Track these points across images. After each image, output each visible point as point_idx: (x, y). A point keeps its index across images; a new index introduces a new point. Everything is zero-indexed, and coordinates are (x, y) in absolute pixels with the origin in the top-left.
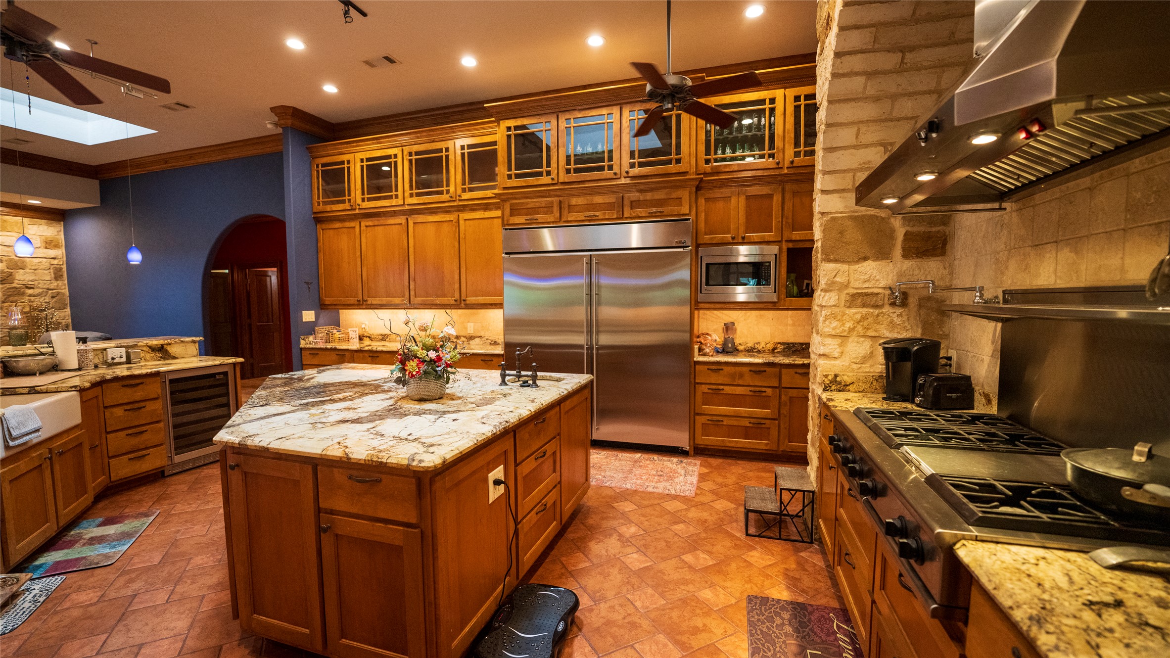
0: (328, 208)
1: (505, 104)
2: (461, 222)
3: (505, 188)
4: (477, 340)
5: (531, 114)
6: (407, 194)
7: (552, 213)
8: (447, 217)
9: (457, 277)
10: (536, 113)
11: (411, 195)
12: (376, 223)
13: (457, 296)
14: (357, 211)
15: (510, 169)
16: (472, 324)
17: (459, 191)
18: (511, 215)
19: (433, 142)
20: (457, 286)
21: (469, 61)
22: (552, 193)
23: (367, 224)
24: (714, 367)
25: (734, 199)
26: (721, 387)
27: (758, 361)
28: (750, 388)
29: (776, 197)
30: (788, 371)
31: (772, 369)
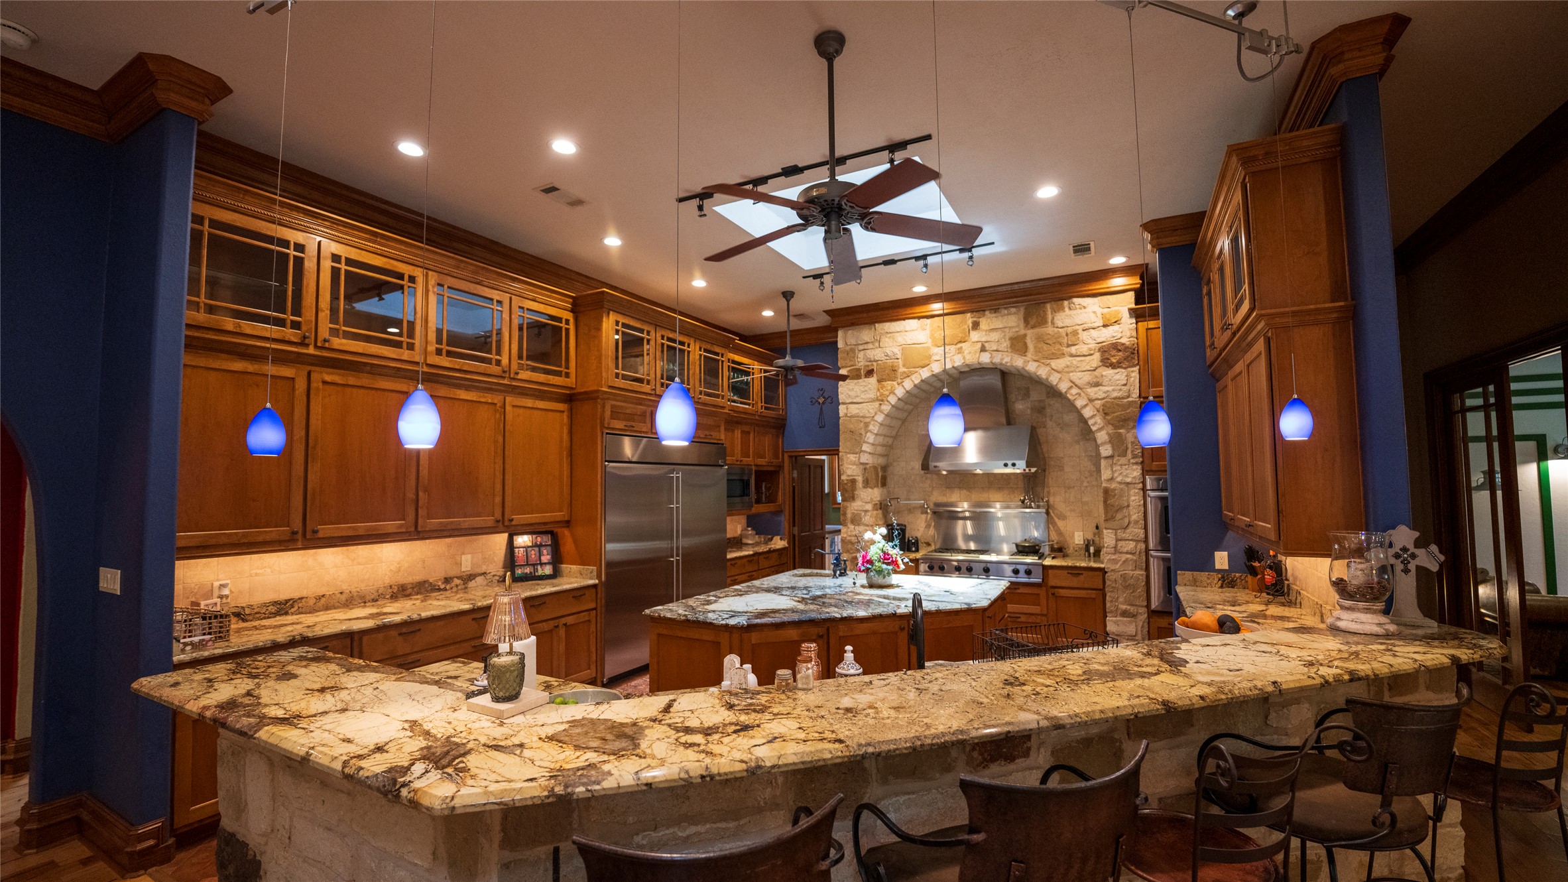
0: (229, 323)
1: (612, 294)
2: (508, 408)
3: (610, 387)
4: (479, 580)
5: (632, 315)
6: (432, 348)
7: (645, 422)
8: (488, 398)
9: (499, 487)
10: (638, 317)
11: (439, 352)
12: (352, 381)
13: (498, 515)
14: (311, 350)
15: (617, 368)
16: (469, 557)
17: (514, 366)
18: (612, 418)
19: (478, 283)
20: (498, 499)
21: (613, 241)
22: (647, 403)
23: (328, 378)
24: (733, 562)
25: (736, 431)
26: (736, 577)
27: (751, 553)
28: (747, 575)
29: (752, 435)
30: (761, 557)
31: (755, 558)
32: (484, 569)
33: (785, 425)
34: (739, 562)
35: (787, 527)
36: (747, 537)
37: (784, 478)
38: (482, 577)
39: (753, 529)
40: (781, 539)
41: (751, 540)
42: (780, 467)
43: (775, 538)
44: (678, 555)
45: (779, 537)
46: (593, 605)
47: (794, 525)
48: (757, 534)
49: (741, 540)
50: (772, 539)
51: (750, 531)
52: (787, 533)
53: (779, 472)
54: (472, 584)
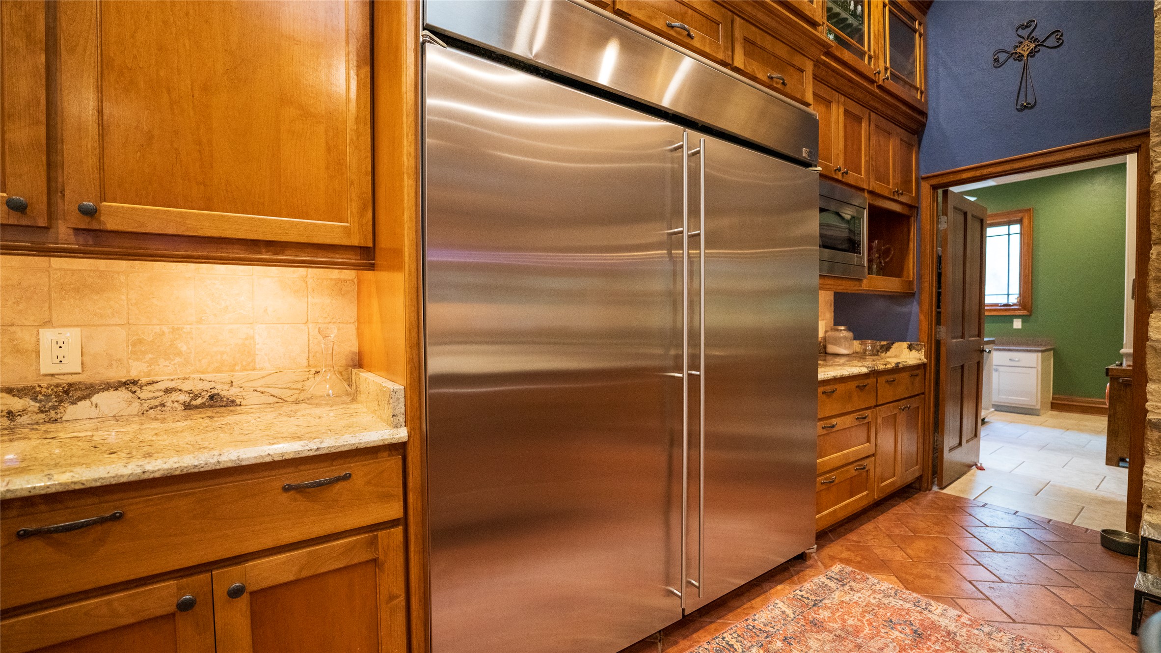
24: (828, 388)
25: (834, 106)
26: (834, 421)
27: (864, 370)
28: (856, 415)
29: (864, 125)
30: (882, 380)
31: (872, 381)
32: (136, 370)
33: (923, 125)
34: (840, 387)
35: (925, 325)
36: (836, 341)
37: (919, 229)
38: (123, 393)
39: (849, 329)
40: (910, 348)
41: (845, 348)
42: (914, 208)
43: (896, 345)
44: (694, 365)
45: (905, 345)
46: (394, 511)
47: (938, 322)
48: (855, 339)
49: (825, 347)
50: (887, 348)
51: (843, 332)
52: (924, 337)
53: (908, 218)
54: (71, 411)
